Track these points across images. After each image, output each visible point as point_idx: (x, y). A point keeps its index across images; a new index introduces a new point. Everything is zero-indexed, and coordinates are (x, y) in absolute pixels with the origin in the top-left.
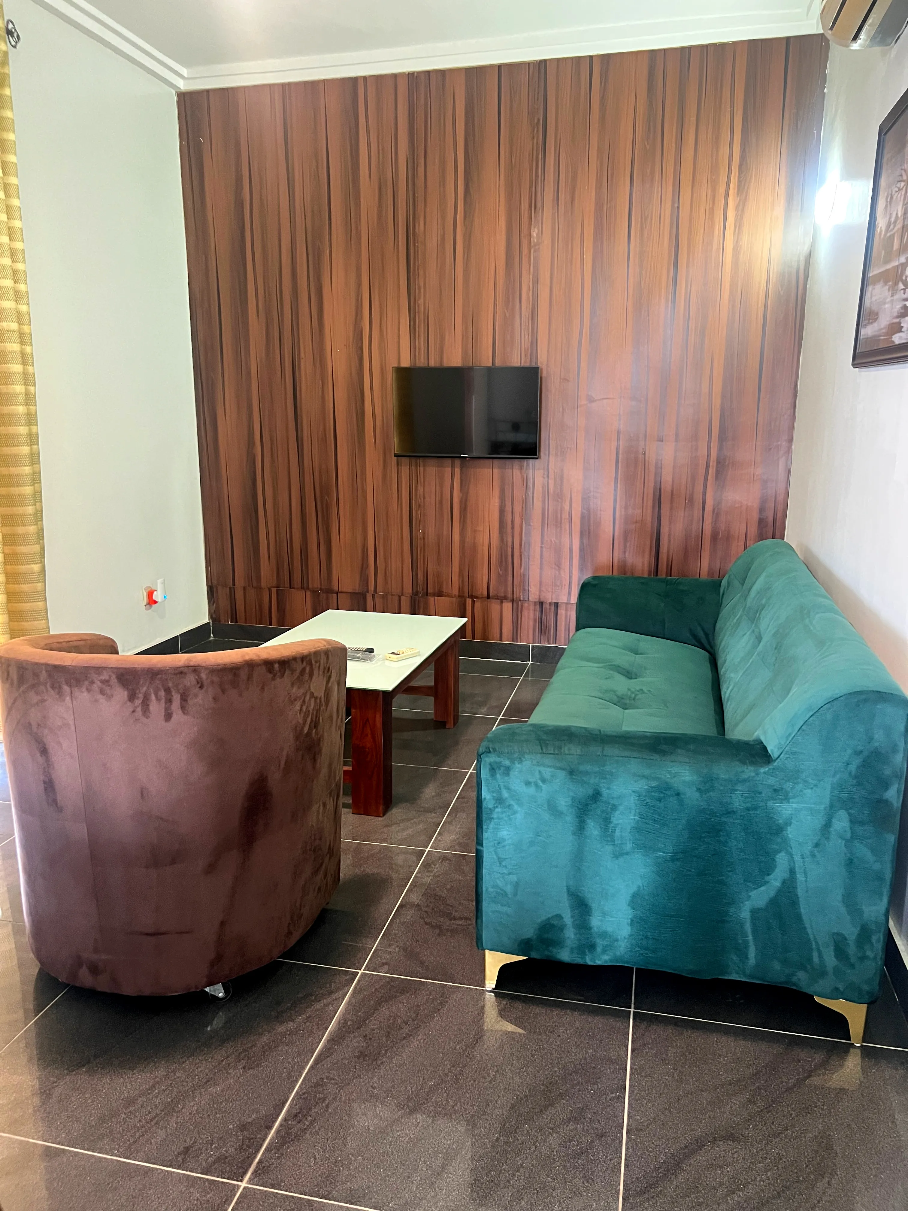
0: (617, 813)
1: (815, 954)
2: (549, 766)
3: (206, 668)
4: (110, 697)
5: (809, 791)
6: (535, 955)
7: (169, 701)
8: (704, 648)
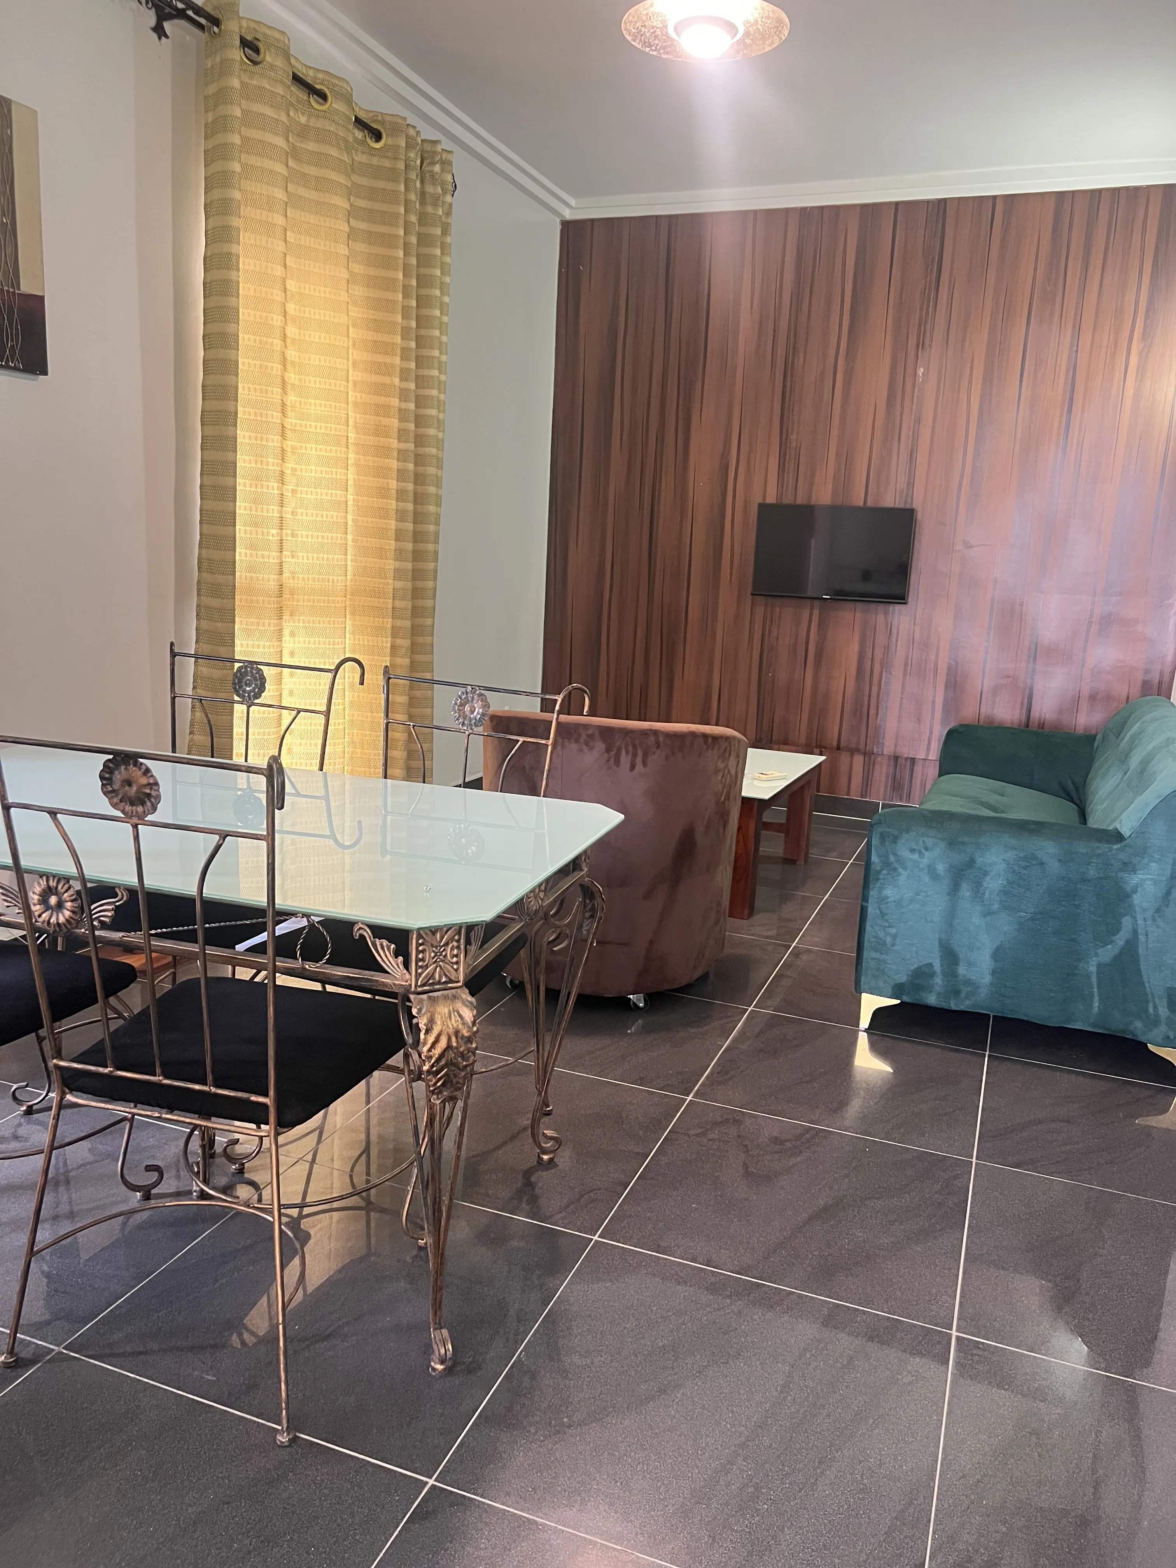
0: (988, 878)
1: (1151, 1005)
2: (932, 837)
3: (662, 732)
4: (591, 749)
5: (1154, 864)
6: (906, 999)
7: (635, 755)
8: (1072, 801)
